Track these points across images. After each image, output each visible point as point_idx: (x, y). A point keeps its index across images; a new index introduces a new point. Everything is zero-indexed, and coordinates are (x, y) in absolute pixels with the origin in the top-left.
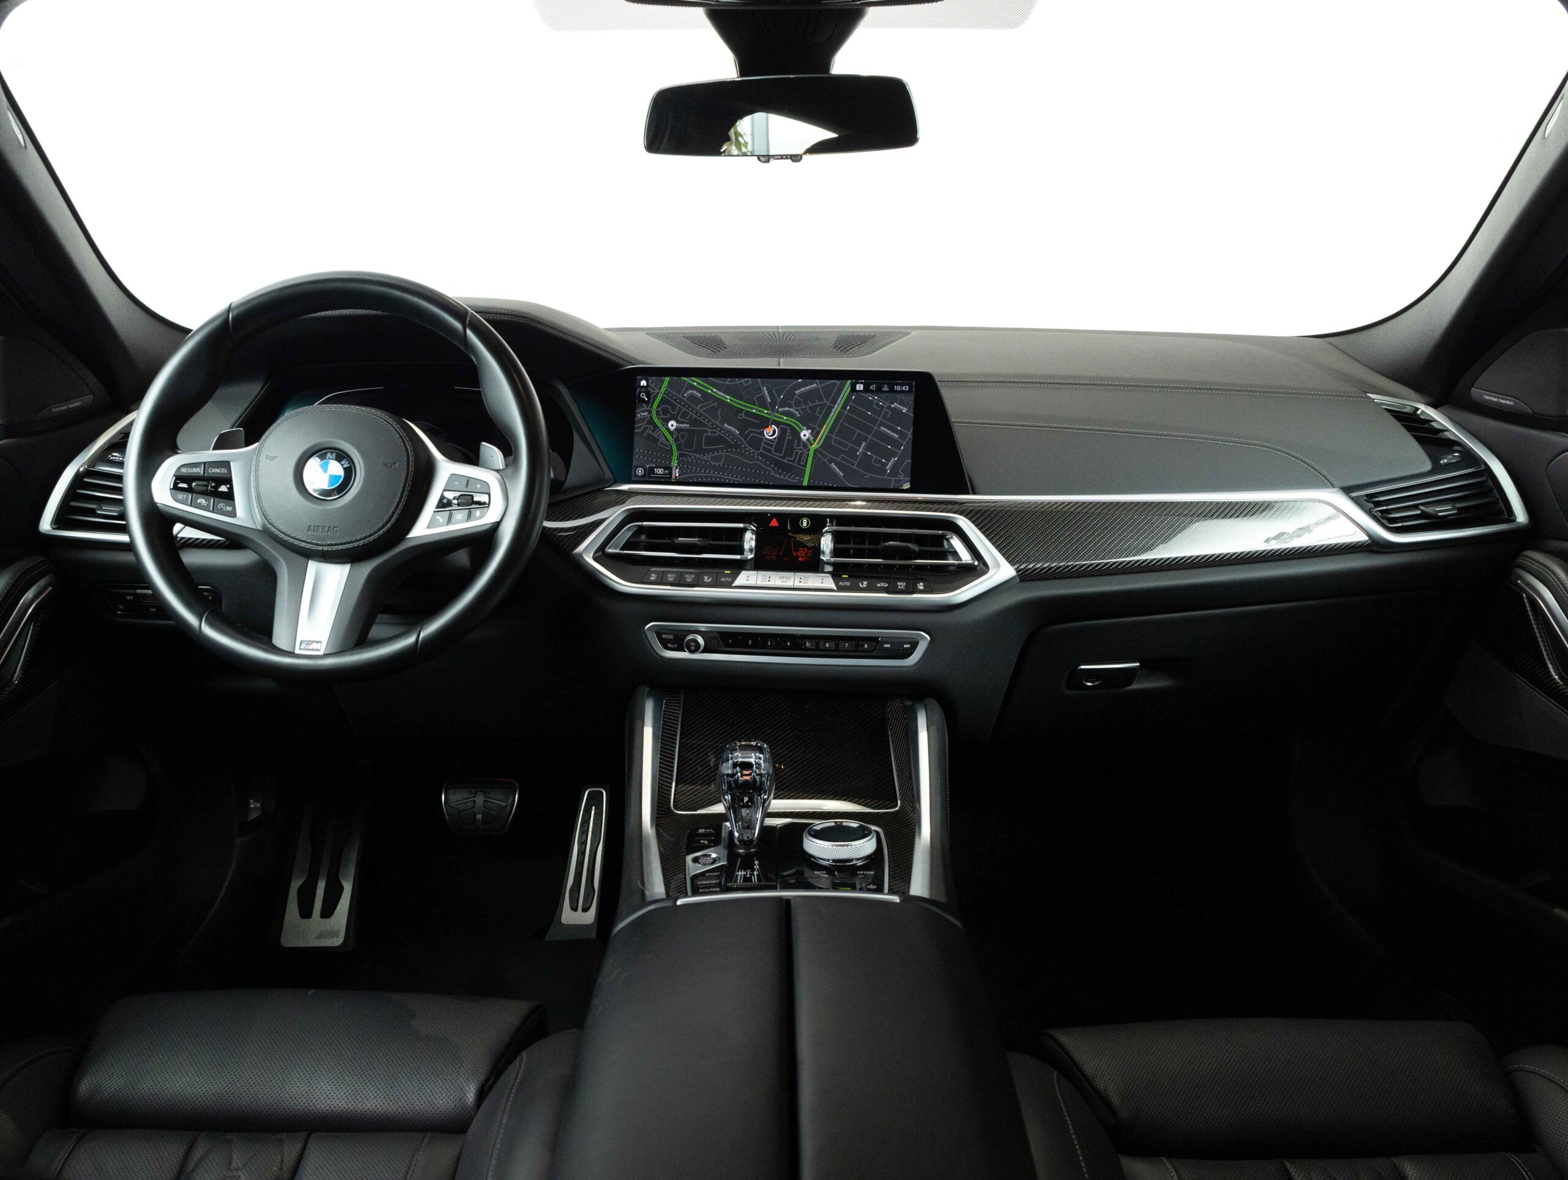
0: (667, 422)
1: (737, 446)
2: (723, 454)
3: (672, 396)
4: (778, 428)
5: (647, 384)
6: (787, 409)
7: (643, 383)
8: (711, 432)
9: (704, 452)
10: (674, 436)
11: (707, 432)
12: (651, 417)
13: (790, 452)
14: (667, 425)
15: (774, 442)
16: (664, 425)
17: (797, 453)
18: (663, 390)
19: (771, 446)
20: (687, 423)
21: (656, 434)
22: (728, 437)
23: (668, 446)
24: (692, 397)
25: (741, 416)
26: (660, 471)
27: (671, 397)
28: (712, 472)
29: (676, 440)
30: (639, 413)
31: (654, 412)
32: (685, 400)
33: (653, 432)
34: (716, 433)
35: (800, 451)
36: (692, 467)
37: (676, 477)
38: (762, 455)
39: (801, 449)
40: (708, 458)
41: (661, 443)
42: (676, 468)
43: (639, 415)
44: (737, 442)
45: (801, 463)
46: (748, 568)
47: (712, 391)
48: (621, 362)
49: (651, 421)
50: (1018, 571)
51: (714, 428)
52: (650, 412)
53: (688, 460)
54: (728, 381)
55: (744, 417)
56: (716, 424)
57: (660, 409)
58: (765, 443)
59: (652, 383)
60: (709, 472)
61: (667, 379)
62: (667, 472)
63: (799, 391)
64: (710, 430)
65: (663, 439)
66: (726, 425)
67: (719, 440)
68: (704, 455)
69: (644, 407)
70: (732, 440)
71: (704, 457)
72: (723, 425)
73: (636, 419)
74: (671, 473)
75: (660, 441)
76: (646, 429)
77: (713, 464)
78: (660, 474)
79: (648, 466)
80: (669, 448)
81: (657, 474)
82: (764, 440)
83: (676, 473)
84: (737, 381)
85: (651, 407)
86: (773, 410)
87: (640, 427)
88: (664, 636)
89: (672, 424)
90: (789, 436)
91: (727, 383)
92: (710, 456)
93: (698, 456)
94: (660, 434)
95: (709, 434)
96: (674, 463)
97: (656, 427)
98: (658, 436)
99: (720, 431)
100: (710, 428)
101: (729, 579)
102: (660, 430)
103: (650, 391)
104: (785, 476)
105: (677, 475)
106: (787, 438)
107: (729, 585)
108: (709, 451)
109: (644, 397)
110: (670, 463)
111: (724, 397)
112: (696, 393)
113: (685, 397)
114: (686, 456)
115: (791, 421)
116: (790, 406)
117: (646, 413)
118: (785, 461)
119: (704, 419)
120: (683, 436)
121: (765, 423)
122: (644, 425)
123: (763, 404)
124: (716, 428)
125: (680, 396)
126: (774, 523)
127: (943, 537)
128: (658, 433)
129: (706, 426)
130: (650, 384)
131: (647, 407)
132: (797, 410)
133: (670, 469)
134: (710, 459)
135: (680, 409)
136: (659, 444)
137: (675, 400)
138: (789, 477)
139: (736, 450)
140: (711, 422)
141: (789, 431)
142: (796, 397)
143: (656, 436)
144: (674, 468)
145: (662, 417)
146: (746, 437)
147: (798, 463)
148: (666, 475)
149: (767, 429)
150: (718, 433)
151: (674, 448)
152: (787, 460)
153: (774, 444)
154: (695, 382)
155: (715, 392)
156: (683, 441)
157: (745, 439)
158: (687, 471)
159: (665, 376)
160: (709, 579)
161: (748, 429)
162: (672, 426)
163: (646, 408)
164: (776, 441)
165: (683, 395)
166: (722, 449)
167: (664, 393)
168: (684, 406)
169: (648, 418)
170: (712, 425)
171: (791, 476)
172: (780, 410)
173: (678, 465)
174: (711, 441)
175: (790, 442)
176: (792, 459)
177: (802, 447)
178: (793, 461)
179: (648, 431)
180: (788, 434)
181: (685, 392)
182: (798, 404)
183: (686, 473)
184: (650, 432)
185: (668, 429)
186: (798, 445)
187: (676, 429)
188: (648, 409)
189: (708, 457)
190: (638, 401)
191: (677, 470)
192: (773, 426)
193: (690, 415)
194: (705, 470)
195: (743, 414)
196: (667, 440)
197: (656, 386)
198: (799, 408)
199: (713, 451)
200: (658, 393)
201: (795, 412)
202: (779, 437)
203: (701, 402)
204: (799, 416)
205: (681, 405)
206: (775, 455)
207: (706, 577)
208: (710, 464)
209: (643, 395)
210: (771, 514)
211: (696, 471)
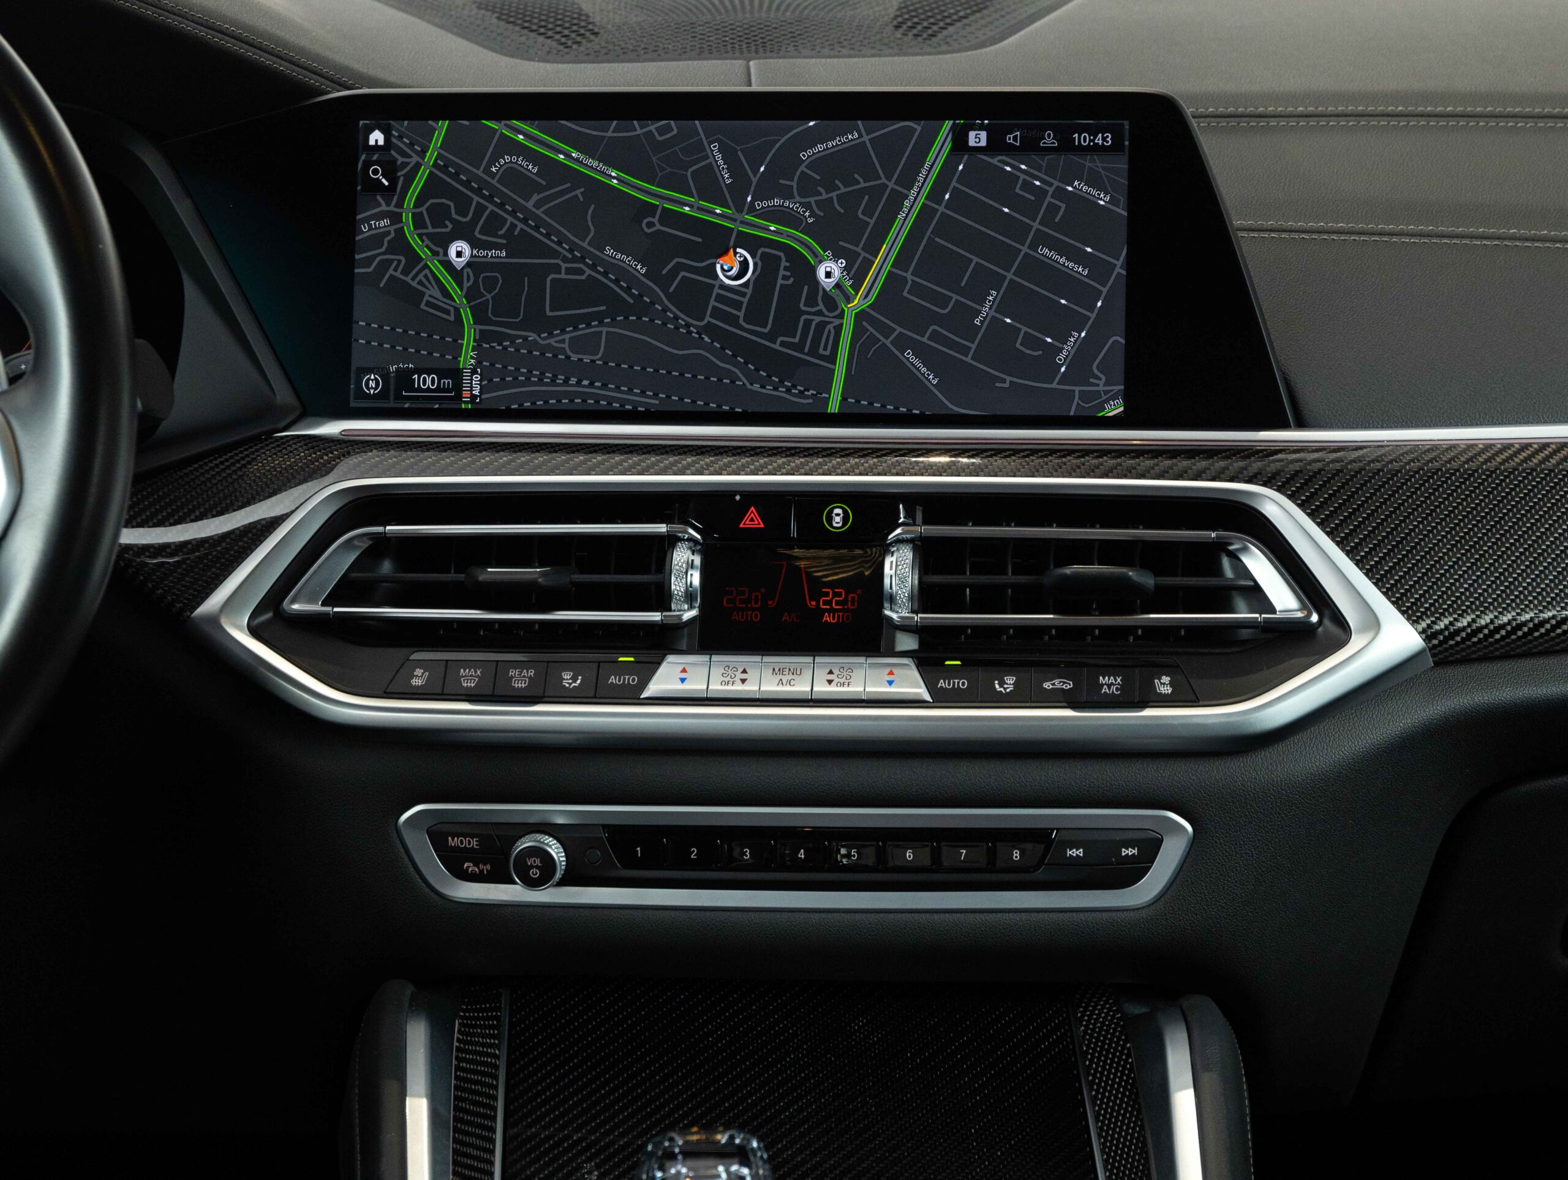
0: (444, 242)
1: (641, 308)
2: (604, 330)
3: (457, 174)
4: (753, 257)
5: (386, 140)
6: (777, 201)
7: (377, 137)
8: (569, 271)
9: (548, 326)
10: (466, 285)
11: (557, 269)
12: (400, 232)
13: (786, 323)
14: (446, 254)
15: (744, 295)
16: (435, 254)
17: (808, 323)
18: (431, 156)
19: (738, 305)
20: (498, 247)
21: (413, 279)
22: (617, 282)
23: (448, 312)
24: (512, 176)
25: (650, 225)
26: (429, 381)
27: (455, 176)
28: (573, 381)
29: (471, 295)
30: (367, 220)
31: (407, 218)
32: (494, 182)
33: (405, 272)
34: (582, 272)
35: (817, 319)
36: (517, 369)
37: (473, 397)
38: (709, 329)
39: (820, 313)
40: (563, 341)
41: (428, 304)
42: (474, 372)
43: (365, 228)
44: (641, 296)
45: (821, 351)
46: (684, 647)
47: (568, 156)
48: (314, 81)
49: (400, 244)
50: (1428, 635)
51: (575, 260)
52: (396, 218)
53: (505, 348)
54: (612, 130)
55: (658, 227)
56: (581, 249)
57: (423, 209)
58: (720, 298)
59: (400, 137)
60: (566, 381)
61: (444, 125)
62: (447, 382)
63: (810, 152)
64: (564, 266)
65: (436, 293)
66: (609, 251)
67: (592, 292)
68: (551, 335)
69: (380, 205)
70: (628, 290)
71: (552, 341)
72: (602, 250)
73: (358, 238)
74: (458, 387)
75: (426, 298)
76: (385, 265)
77: (574, 357)
78: (429, 390)
79: (393, 368)
80: (452, 318)
81: (420, 389)
82: (716, 290)
83: (474, 385)
84: (638, 129)
85: (400, 204)
86: (740, 207)
87: (369, 261)
88: (453, 842)
89: (460, 251)
90: (785, 278)
91: (610, 134)
92: (567, 337)
93: (532, 337)
94: (426, 276)
95: (563, 276)
96: (467, 358)
97: (414, 258)
98: (420, 283)
99: (593, 267)
100: (565, 260)
101: (633, 680)
102: (426, 266)
103: (395, 160)
104: (776, 389)
105: (476, 392)
106: (780, 282)
107: (632, 696)
108: (562, 324)
109: (379, 176)
110: (456, 358)
111: (603, 173)
112: (524, 164)
113: (493, 175)
114: (500, 338)
115: (789, 236)
116: (789, 196)
117: (385, 222)
118: (777, 347)
119: (548, 236)
120: (490, 284)
121: (718, 241)
122: (379, 254)
123: (710, 190)
124: (582, 259)
125: (480, 173)
126: (752, 520)
127: (1221, 547)
128: (421, 277)
129: (555, 254)
130: (394, 140)
131: (388, 205)
132: (807, 206)
133: (456, 374)
134: (566, 346)
135: (481, 209)
136: (423, 306)
137: (467, 184)
138: (788, 391)
139: (639, 318)
140: (568, 242)
141: (784, 263)
142: (802, 168)
143: (414, 284)
144: (467, 373)
145: (430, 230)
146: (664, 282)
147: (813, 352)
148: (448, 390)
149: (726, 258)
150: (588, 272)
151: (467, 316)
152: (783, 344)
153: (745, 300)
154: (522, 131)
155: (577, 160)
156: (489, 296)
157: (665, 291)
158: (503, 379)
159: (436, 120)
160: (574, 679)
161: (671, 259)
162: (459, 254)
163: (384, 207)
164: (749, 291)
165: (487, 171)
166: (600, 317)
167: (435, 165)
168: (490, 199)
169: (393, 235)
170: (571, 251)
171: (794, 386)
172: (759, 205)
173: (479, 363)
174: (567, 294)
175: (790, 295)
176: (796, 340)
177: (821, 306)
178: (799, 347)
179: (391, 271)
180: (782, 272)
181: (493, 161)
182: (807, 187)
183: (503, 384)
184: (398, 274)
185: (448, 265)
186: (811, 301)
187: (469, 264)
188: (392, 208)
189: (561, 340)
190: (363, 190)
191: (477, 378)
192: (739, 250)
193: (508, 224)
194: (555, 376)
195: (655, 220)
196: (446, 294)
197: (412, 145)
198: (812, 200)
199: (574, 322)
200: (418, 166)
201: (801, 210)
202: (758, 280)
203: (539, 189)
204: (810, 221)
205: (483, 197)
206: (746, 331)
207: (567, 675)
208: (568, 357)
209: (376, 172)
210: (741, 493)
211: (528, 379)
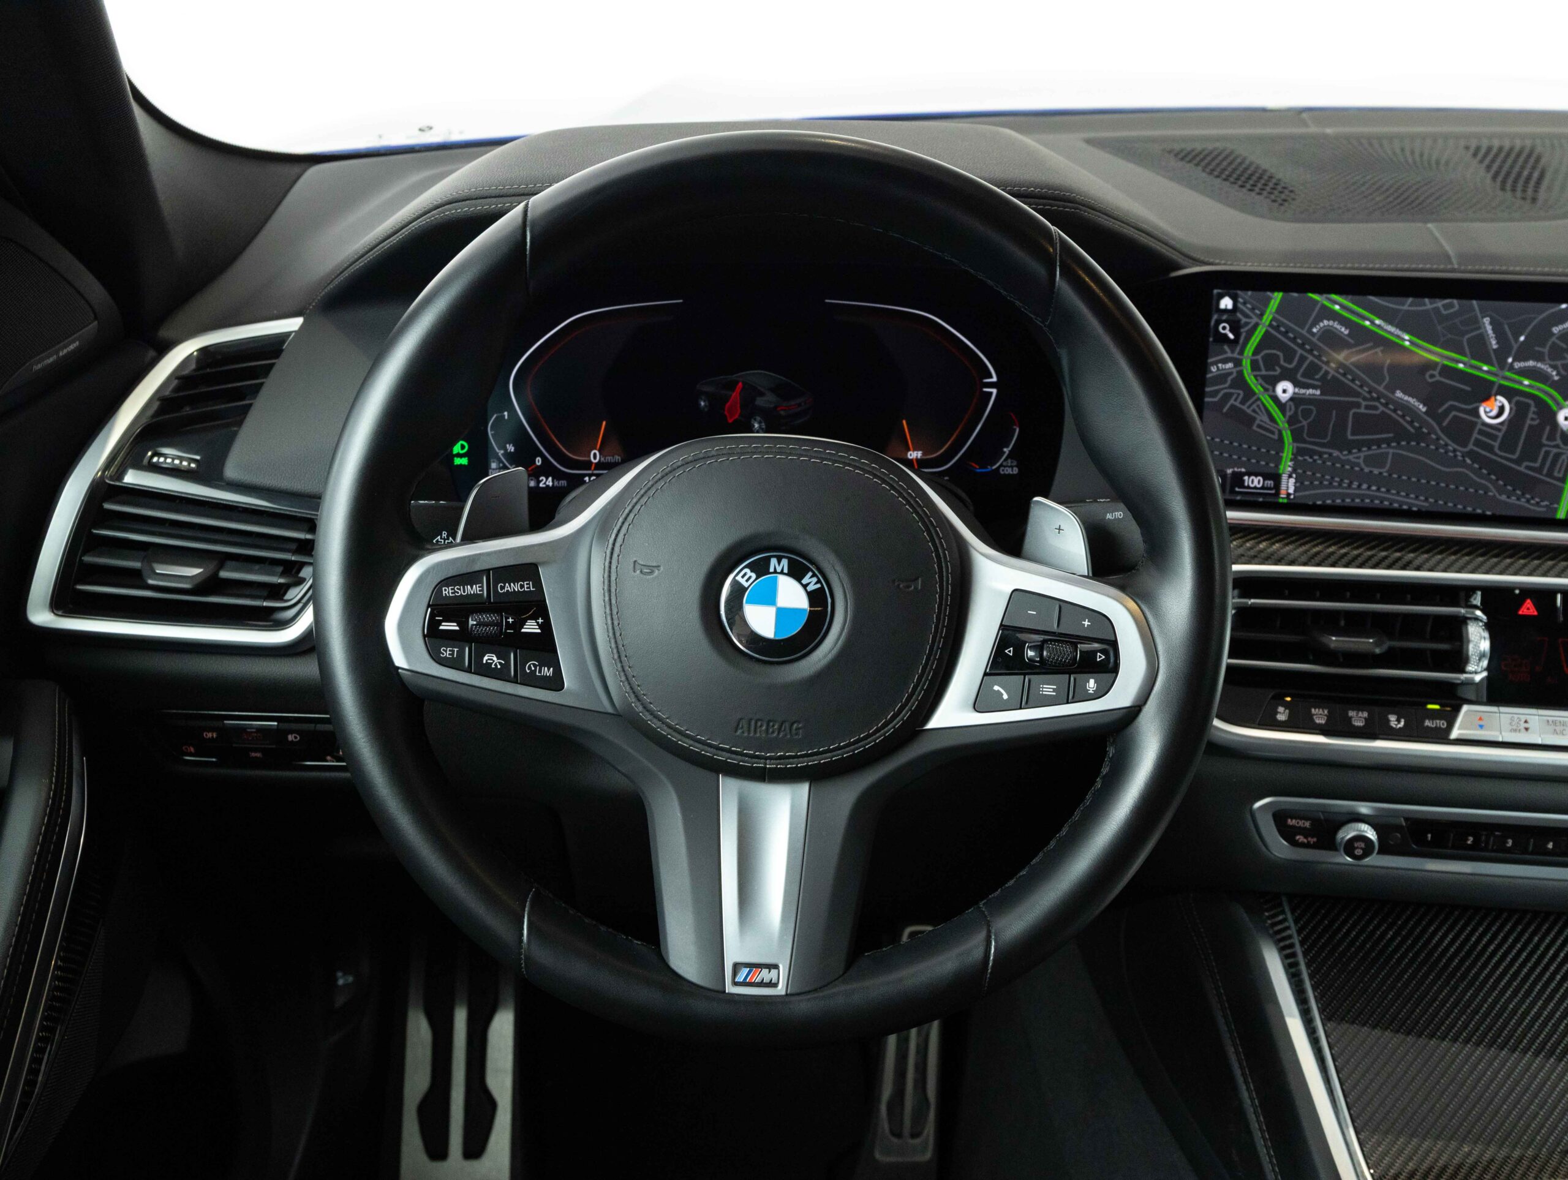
0: (1273, 382)
1: (1419, 436)
2: (1391, 451)
3: (1287, 332)
4: (1510, 402)
5: (1235, 305)
6: (1531, 363)
7: (1226, 303)
8: (1367, 407)
9: (1349, 446)
10: (1288, 414)
11: (1358, 405)
12: (1240, 374)
13: (1530, 453)
14: (1274, 390)
15: (1499, 430)
16: (1266, 390)
17: (1547, 453)
18: (1267, 318)
19: (1494, 438)
20: (1314, 387)
21: (1249, 407)
22: (1403, 417)
23: (1273, 433)
24: (1329, 337)
25: (1432, 376)
26: (1255, 482)
27: (1285, 334)
28: (1365, 486)
29: (1291, 421)
30: (1216, 363)
31: (1246, 363)
32: (1315, 340)
33: (1243, 402)
34: (1376, 408)
35: (1555, 450)
36: (1323, 476)
37: (1289, 495)
38: (1471, 454)
39: (1557, 446)
40: (1358, 458)
41: (1259, 426)
42: (1290, 476)
43: (1214, 369)
44: (1421, 428)
45: (1556, 474)
47: (1372, 322)
48: (1175, 256)
49: (1240, 382)
51: (1372, 399)
52: (1238, 363)
53: (1315, 461)
54: (1407, 305)
55: (1438, 378)
56: (1378, 392)
57: (1259, 357)
58: (1481, 432)
59: (1245, 303)
60: (1359, 486)
61: (1278, 296)
62: (1270, 483)
63: (1561, 327)
64: (1364, 403)
65: (1266, 418)
66: (1399, 394)
67: (1382, 423)
68: (1350, 452)
69: (1226, 352)
70: (1411, 423)
71: (1351, 457)
72: (1393, 393)
73: (1209, 376)
74: (1277, 486)
75: (1257, 422)
76: (1227, 396)
77: (1367, 470)
78: (1255, 488)
79: (1229, 471)
80: (1276, 437)
81: (1248, 487)
82: (1479, 426)
83: (1289, 486)
84: (1428, 304)
85: (1241, 353)
86: (1502, 365)
87: (1217, 392)
88: (1290, 822)
89: (1285, 389)
90: (1532, 419)
91: (1406, 308)
92: (1362, 455)
93: (1336, 453)
94: (1258, 406)
95: (1362, 410)
96: (1286, 466)
97: (1249, 393)
98: (1254, 411)
99: (1386, 405)
100: (1365, 399)
101: (1443, 724)
102: (1259, 399)
103: (1239, 321)
104: (1518, 499)
105: (1291, 491)
106: (1529, 422)
107: (1442, 737)
108: (1359, 445)
109: (1227, 332)
110: (1277, 466)
111: (1398, 337)
112: (1338, 327)
113: (1313, 334)
114: (1311, 453)
115: (1539, 389)
116: (1539, 358)
117: (1230, 365)
118: (1522, 469)
119: (1353, 381)
120: (1306, 414)
121: (1484, 391)
122: (1224, 388)
123: (1479, 351)
124: (1378, 399)
125: (1304, 332)
126: (1528, 608)
128: (1254, 406)
129: (1358, 395)
130: (1240, 306)
131: (1233, 352)
132: (1554, 367)
133: (1276, 478)
134: (1361, 461)
135: (1303, 359)
136: (1255, 428)
137: (1294, 340)
138: (1528, 501)
139: (1418, 444)
140: (1368, 386)
141: (1533, 409)
142: (1554, 339)
143: (1249, 411)
144: (1284, 477)
145: (1264, 373)
146: (1439, 419)
147: (1550, 474)
148: (1270, 489)
149: (1488, 403)
150: (1382, 408)
151: (1287, 436)
152: (1527, 468)
153: (1500, 435)
154: (1338, 303)
155: (1379, 326)
156: (1305, 423)
157: (1439, 424)
158: (1312, 483)
159: (1273, 290)
160: (1399, 721)
161: (1447, 401)
162: (1284, 391)
163: (1229, 355)
164: (1504, 428)
165: (1310, 331)
166: (1388, 442)
167: (1270, 325)
168: (1310, 351)
169: (1234, 375)
170: (1370, 392)
171: (1533, 498)
172: (1517, 365)
173: (1294, 470)
174: (1364, 424)
175: (1536, 432)
176: (1537, 465)
177: (1559, 441)
178: (1539, 470)
179: (1232, 401)
180: (1531, 415)
181: (1314, 324)
182: (1556, 354)
183: (1312, 486)
184: (1237, 404)
185: (1275, 399)
186: (1551, 437)
187: (1292, 399)
188: (1235, 355)
189: (1358, 457)
190: (1214, 341)
191: (1292, 481)
192: (1499, 398)
194: (1342, 480)
195: (1436, 373)
196: (1272, 419)
197: (1253, 309)
198: (1559, 363)
199: (1369, 444)
200: (1256, 326)
201: (1549, 370)
202: (1510, 421)
203: (1348, 346)
204: (1556, 378)
205: (1306, 350)
206: (1500, 457)
207: (1393, 718)
208: (1362, 470)
209: (1224, 328)
210: (1521, 590)
211: (1331, 483)
